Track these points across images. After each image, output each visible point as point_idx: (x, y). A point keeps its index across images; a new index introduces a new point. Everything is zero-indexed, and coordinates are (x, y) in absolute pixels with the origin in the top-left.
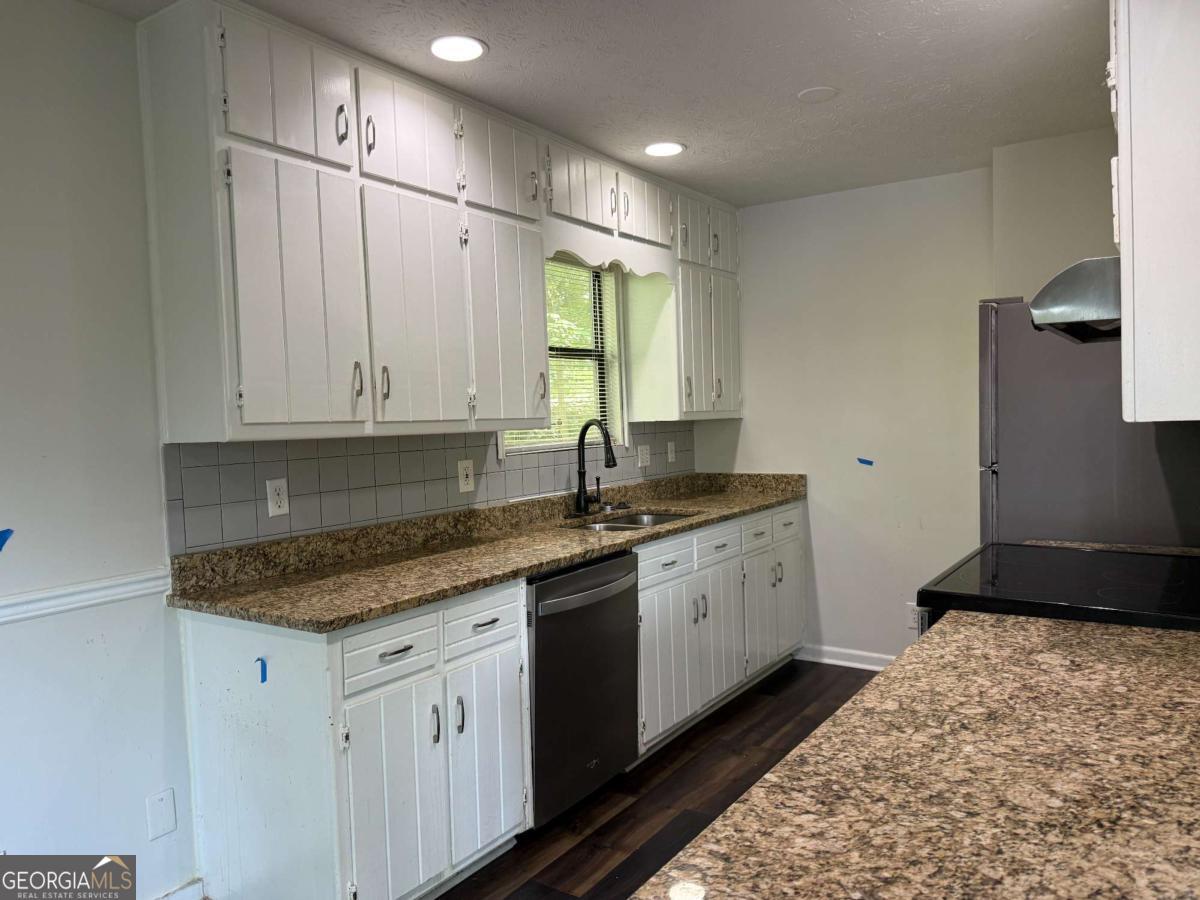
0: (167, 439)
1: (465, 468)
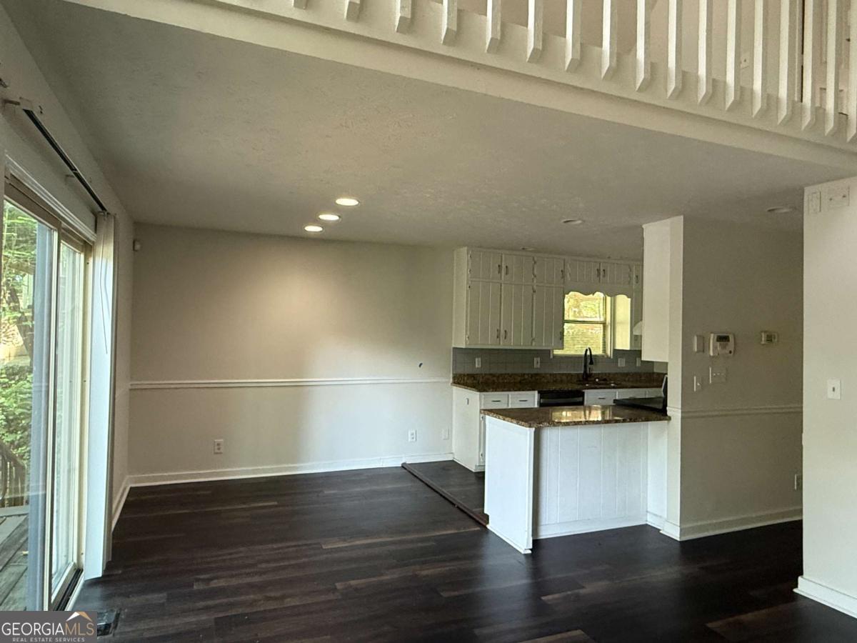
0: (453, 346)
1: (537, 360)
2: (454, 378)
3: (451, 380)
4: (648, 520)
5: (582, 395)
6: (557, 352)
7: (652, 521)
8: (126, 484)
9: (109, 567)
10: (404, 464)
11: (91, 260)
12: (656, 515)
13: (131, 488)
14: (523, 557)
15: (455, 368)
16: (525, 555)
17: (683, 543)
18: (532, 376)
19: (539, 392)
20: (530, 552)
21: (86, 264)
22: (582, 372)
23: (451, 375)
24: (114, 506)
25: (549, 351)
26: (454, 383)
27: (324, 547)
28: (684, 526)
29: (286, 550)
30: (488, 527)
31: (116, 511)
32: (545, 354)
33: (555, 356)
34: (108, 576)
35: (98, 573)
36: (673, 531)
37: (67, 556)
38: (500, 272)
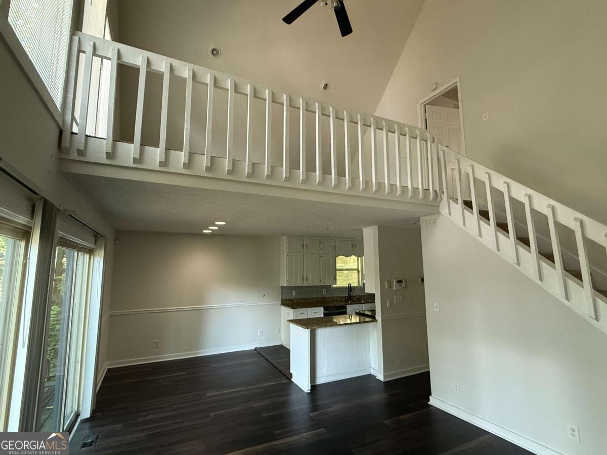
0: (281, 285)
1: (324, 290)
2: (282, 301)
3: (280, 303)
4: (372, 372)
5: (346, 308)
6: (334, 286)
7: (373, 372)
8: (106, 367)
9: (94, 412)
10: (256, 348)
11: (92, 257)
12: (374, 369)
13: (108, 369)
14: (306, 394)
15: (282, 296)
16: (308, 393)
17: (385, 383)
18: (322, 298)
19: (323, 308)
20: (309, 391)
21: (90, 259)
22: (347, 295)
23: (280, 300)
24: (98, 380)
25: (330, 286)
26: (282, 304)
27: (207, 395)
28: (386, 374)
29: (188, 398)
30: (292, 380)
31: (98, 383)
32: (328, 288)
33: (333, 288)
34: (93, 417)
35: (88, 416)
36: (381, 377)
37: (72, 408)
38: (303, 248)
